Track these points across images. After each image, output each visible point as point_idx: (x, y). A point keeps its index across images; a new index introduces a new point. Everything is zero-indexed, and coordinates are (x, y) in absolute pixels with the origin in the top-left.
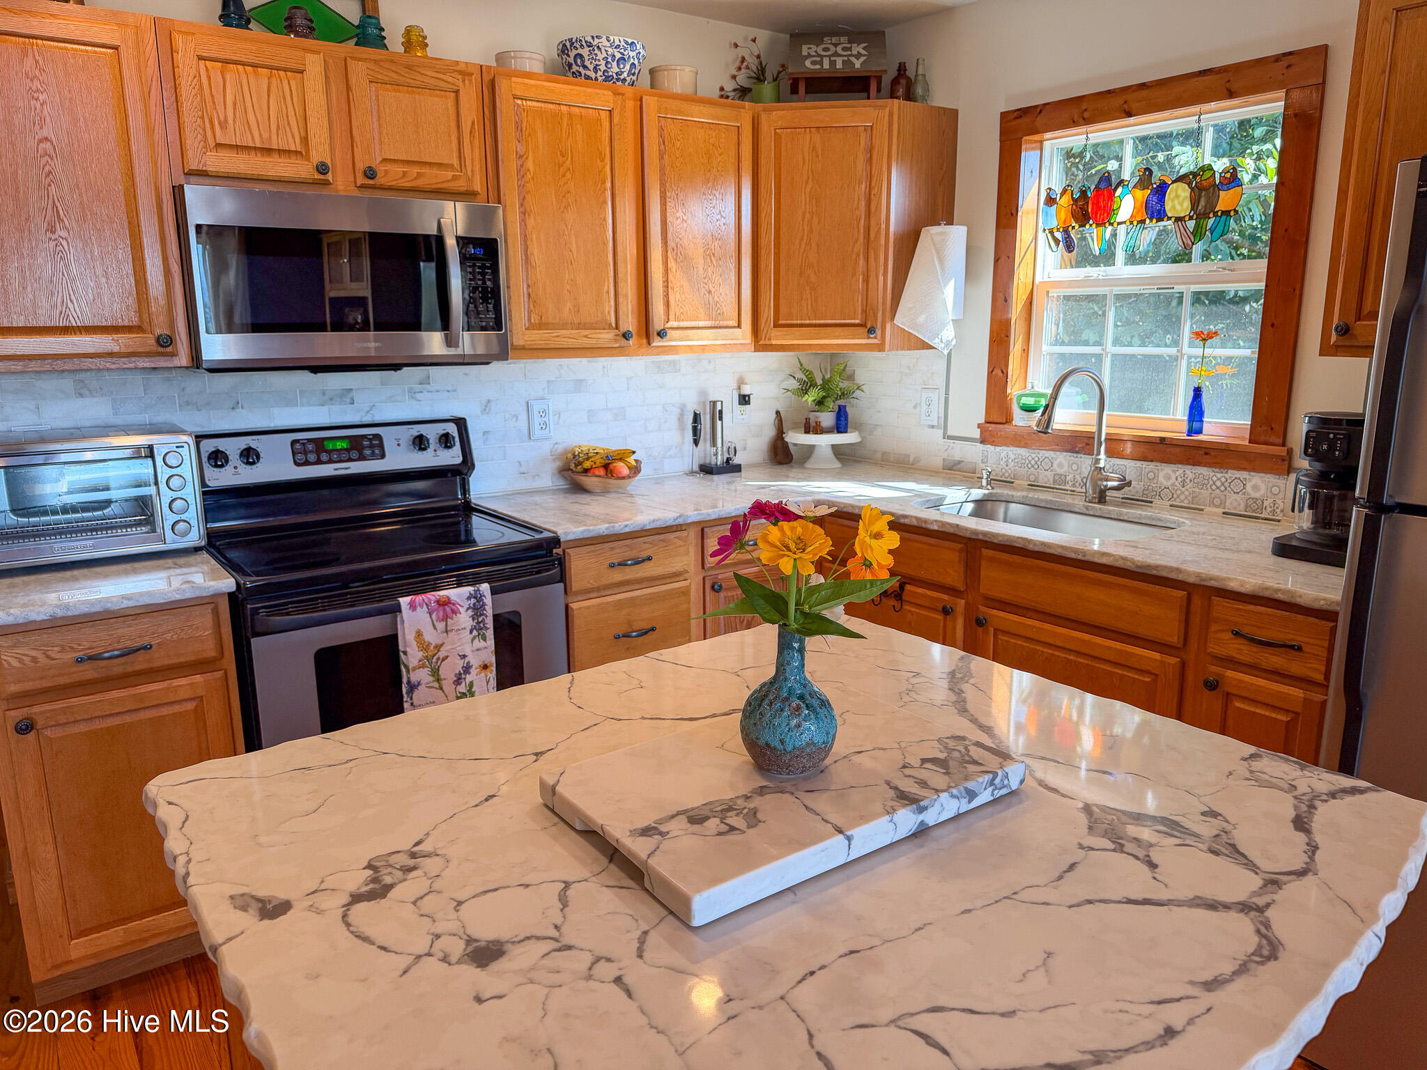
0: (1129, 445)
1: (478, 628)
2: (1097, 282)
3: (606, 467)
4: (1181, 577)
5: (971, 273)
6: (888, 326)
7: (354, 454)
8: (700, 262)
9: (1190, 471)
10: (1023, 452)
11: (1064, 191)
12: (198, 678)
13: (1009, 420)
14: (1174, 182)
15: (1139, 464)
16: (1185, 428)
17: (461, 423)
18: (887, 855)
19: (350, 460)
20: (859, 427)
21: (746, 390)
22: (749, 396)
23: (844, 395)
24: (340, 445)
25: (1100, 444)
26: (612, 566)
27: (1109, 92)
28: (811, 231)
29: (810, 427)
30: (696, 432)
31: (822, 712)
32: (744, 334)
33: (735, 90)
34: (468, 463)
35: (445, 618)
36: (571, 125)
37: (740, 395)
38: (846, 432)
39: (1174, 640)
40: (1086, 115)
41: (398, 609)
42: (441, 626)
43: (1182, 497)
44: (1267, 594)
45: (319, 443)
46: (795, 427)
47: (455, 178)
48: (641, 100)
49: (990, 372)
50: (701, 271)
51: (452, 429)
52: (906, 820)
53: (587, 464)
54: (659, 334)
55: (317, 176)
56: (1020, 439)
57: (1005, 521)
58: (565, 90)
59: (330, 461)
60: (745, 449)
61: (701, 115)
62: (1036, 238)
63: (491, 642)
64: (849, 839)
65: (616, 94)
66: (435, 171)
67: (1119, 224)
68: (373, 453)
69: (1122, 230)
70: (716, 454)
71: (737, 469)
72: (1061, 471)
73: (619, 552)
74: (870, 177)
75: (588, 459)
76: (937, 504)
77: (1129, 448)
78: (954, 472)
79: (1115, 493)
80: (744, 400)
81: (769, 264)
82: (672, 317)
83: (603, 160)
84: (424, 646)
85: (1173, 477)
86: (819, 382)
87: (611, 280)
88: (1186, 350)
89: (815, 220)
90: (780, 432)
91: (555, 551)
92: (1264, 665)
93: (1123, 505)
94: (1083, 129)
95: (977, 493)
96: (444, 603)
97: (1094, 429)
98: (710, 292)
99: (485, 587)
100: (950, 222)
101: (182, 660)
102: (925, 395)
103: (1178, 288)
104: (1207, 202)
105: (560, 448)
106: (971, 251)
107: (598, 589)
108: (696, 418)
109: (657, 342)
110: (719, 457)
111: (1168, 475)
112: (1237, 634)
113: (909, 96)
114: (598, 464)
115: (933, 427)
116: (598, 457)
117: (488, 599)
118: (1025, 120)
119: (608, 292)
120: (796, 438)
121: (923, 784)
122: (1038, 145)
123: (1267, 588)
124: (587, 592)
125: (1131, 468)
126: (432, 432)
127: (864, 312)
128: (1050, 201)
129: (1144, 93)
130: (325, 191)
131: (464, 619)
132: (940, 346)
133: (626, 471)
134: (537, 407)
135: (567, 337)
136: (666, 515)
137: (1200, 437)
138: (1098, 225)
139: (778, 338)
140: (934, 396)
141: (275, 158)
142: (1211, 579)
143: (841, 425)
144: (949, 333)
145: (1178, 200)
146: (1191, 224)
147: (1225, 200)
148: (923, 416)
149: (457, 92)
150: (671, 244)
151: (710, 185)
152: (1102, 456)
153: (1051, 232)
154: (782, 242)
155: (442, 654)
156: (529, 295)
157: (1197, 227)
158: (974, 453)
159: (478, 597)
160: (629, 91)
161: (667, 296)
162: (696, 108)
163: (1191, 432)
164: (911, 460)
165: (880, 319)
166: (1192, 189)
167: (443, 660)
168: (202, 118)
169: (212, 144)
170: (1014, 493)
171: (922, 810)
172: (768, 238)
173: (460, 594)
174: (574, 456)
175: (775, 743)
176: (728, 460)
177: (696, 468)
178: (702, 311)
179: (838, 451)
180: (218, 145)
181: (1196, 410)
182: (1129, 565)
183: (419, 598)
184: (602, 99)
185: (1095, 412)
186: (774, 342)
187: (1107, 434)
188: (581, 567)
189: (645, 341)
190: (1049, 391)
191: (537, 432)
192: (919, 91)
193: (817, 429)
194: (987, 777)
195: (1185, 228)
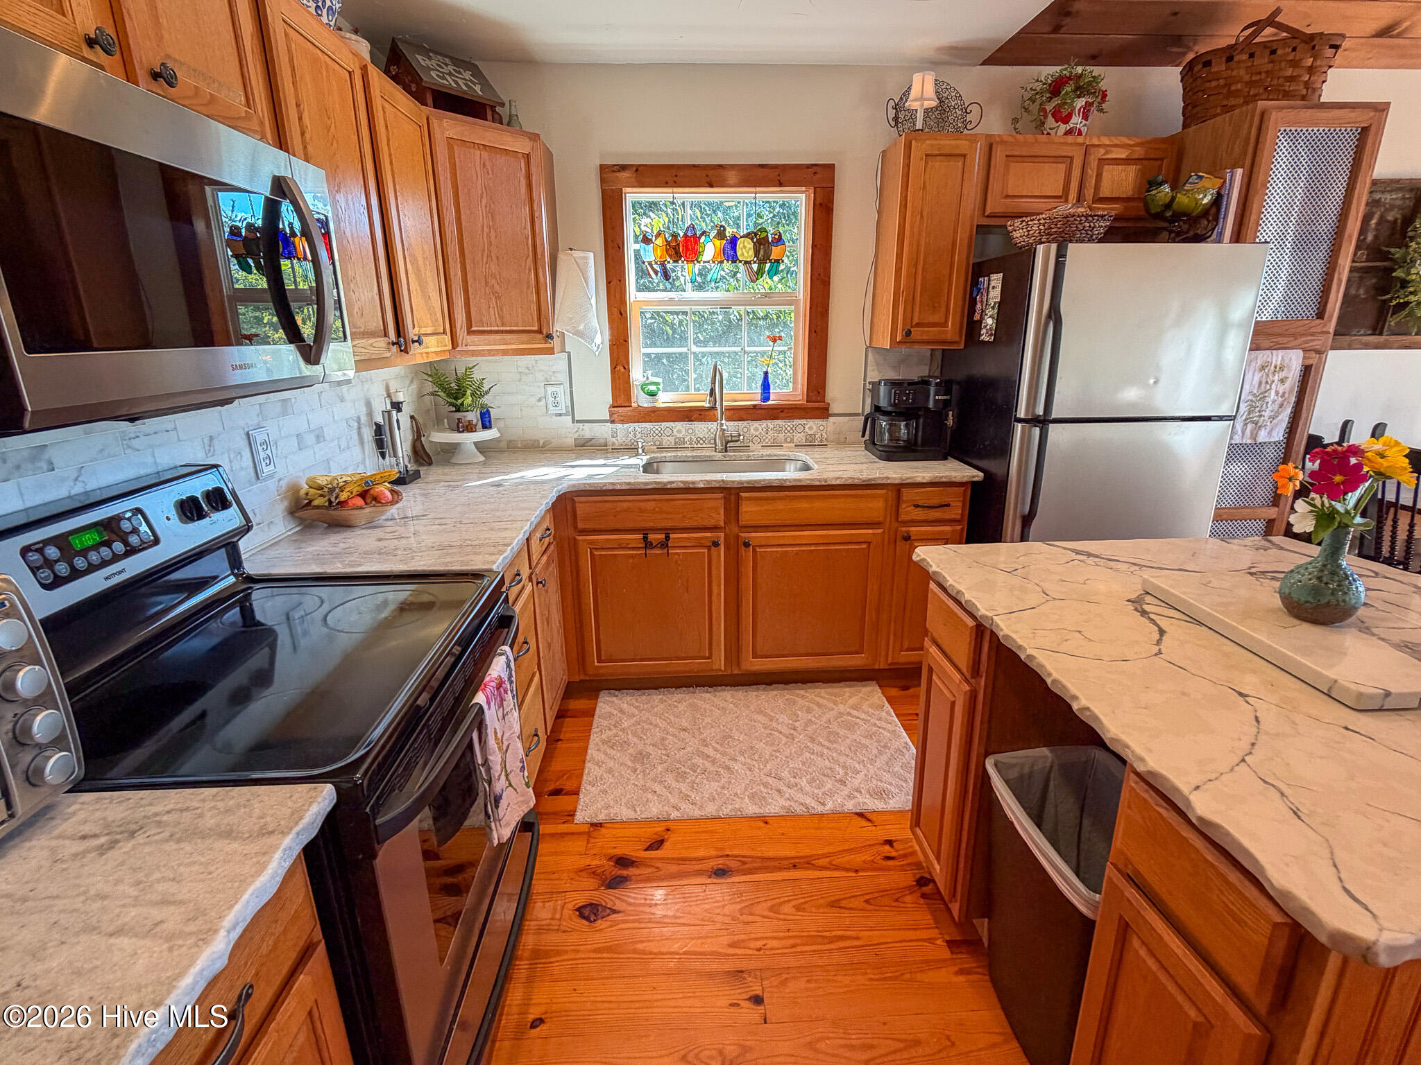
2: (679, 303)
3: (364, 494)
7: (118, 548)
9: (771, 424)
13: (631, 403)
14: (741, 237)
19: (116, 558)
22: (402, 403)
24: (90, 539)
25: (723, 413)
27: (694, 166)
28: (490, 244)
29: (464, 427)
30: (382, 445)
37: (391, 403)
38: (490, 427)
40: (677, 179)
43: (768, 440)
45: (61, 542)
47: (248, 117)
48: (365, 69)
49: (613, 369)
53: (344, 496)
54: (413, 342)
58: (317, 29)
59: (92, 568)
65: (352, 52)
66: (225, 97)
68: (140, 539)
71: (418, 475)
74: (531, 202)
75: (342, 489)
78: (587, 447)
80: (398, 407)
81: (455, 270)
84: (499, 746)
85: (759, 429)
89: (493, 234)
90: (419, 435)
93: (735, 451)
94: (670, 189)
96: (499, 684)
98: (430, 297)
102: (550, 389)
104: (764, 253)
108: (380, 430)
109: (413, 350)
111: (755, 428)
112: (917, 506)
114: (355, 493)
115: (560, 415)
116: (351, 485)
118: (625, 174)
127: (539, 320)
134: (258, 440)
137: (770, 402)
138: (688, 262)
139: (472, 343)
140: (559, 390)
143: (485, 422)
144: (598, 339)
145: (746, 249)
146: (755, 267)
147: (775, 252)
148: (549, 408)
150: (406, 244)
152: (724, 421)
153: (651, 264)
154: (467, 252)
155: (505, 745)
157: (759, 268)
158: (604, 431)
161: (410, 299)
163: (764, 400)
164: (541, 444)
165: (551, 327)
166: (754, 243)
167: (507, 751)
172: (453, 247)
176: (406, 468)
178: (428, 316)
181: (766, 386)
186: (470, 348)
191: (264, 470)
193: (467, 428)
195: (752, 269)
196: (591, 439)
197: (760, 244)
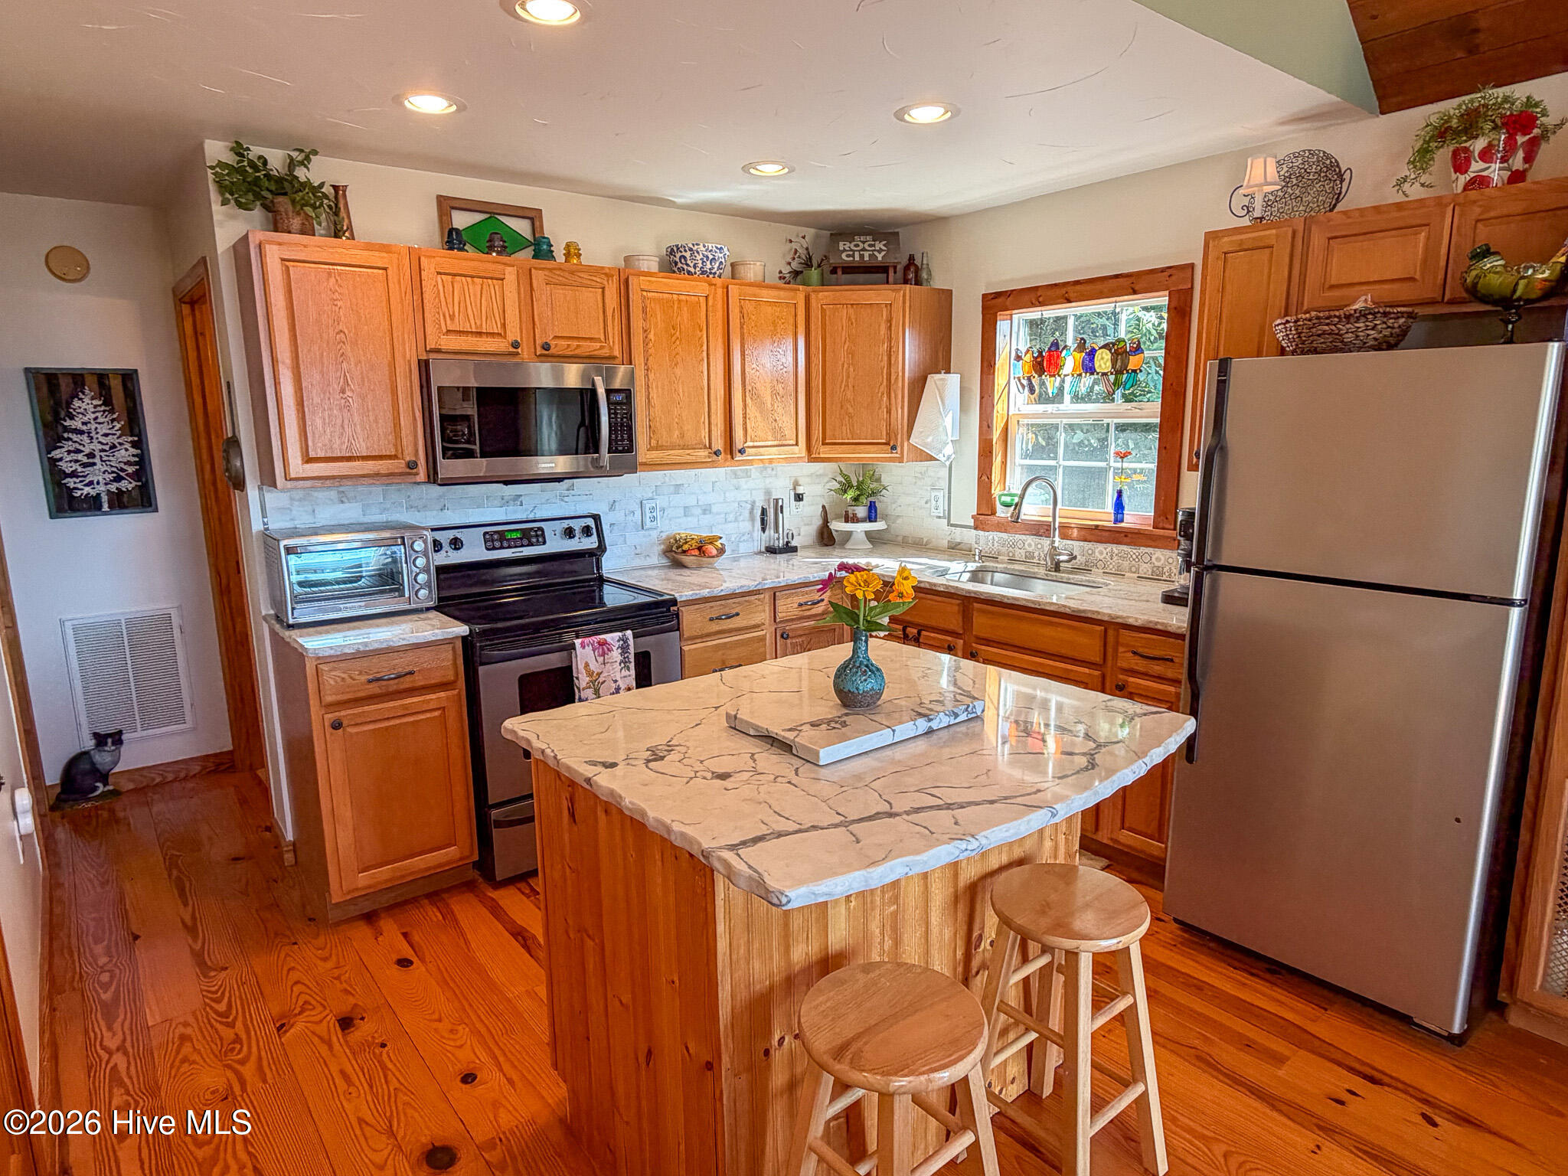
0: (1075, 530)
1: (625, 662)
2: (1052, 415)
3: (700, 549)
4: (1099, 617)
5: (964, 407)
6: (906, 444)
7: (525, 542)
8: (768, 399)
9: (1116, 548)
10: (1004, 535)
11: (1028, 351)
12: (442, 694)
13: (993, 513)
14: (1100, 348)
15: (1082, 543)
16: (1112, 518)
17: (596, 518)
18: (911, 741)
19: (522, 546)
20: (885, 517)
21: (800, 490)
22: (802, 495)
23: (873, 493)
24: (514, 535)
25: (1055, 529)
26: (711, 620)
27: (1056, 285)
28: (848, 377)
29: (849, 518)
30: (763, 522)
31: (878, 674)
32: (801, 450)
33: (790, 273)
34: (602, 548)
35: (603, 654)
36: (679, 308)
37: (795, 494)
38: (876, 521)
39: (1098, 659)
40: (1041, 299)
41: (573, 647)
42: (601, 659)
43: (1111, 566)
44: (1151, 625)
45: (501, 534)
46: (837, 517)
47: (602, 348)
48: (727, 288)
49: (980, 478)
50: (770, 406)
51: (591, 522)
52: (922, 725)
53: (686, 547)
54: (740, 451)
55: (512, 350)
56: (1001, 527)
57: (992, 584)
58: (675, 284)
59: (509, 547)
60: (799, 535)
61: (767, 295)
62: (1009, 382)
63: (633, 672)
64: (894, 731)
65: (711, 284)
66: (588, 343)
67: (1065, 376)
68: (538, 540)
69: (1068, 379)
70: (778, 539)
71: (794, 550)
72: (1030, 549)
73: (716, 609)
74: (890, 340)
75: (686, 543)
76: (944, 573)
77: (1075, 533)
78: (956, 550)
79: (1066, 565)
80: (799, 498)
81: (816, 398)
82: (749, 439)
83: (701, 331)
84: (590, 674)
85: (1105, 552)
86: (855, 484)
87: (706, 414)
88: (1112, 464)
89: (851, 369)
90: (826, 521)
91: (672, 609)
92: (1151, 673)
93: (1071, 573)
94: (1040, 308)
95: (972, 566)
96: (603, 644)
97: (1050, 519)
98: (775, 420)
99: (629, 633)
100: (948, 372)
101: (433, 682)
102: (934, 494)
103: (1106, 421)
104: (1122, 363)
105: (664, 535)
106: (964, 390)
107: (701, 637)
108: (764, 512)
109: (739, 457)
110: (781, 541)
111: (1101, 551)
112: (1134, 653)
113: (918, 283)
114: (694, 547)
115: (940, 517)
116: (693, 541)
117: (631, 642)
118: (1000, 300)
119: (704, 423)
120: (838, 526)
121: (931, 710)
122: (1009, 317)
123: (1151, 622)
124: (693, 639)
125: (1076, 546)
126: (577, 525)
127: (888, 434)
128: (1018, 358)
129: (1078, 287)
130: (516, 360)
131: (616, 655)
132: (943, 459)
133: (714, 552)
134: (648, 506)
135: (675, 455)
136: (750, 584)
137: (1122, 525)
138: (1051, 376)
139: (825, 452)
140: (940, 494)
141: (484, 339)
142: (1118, 617)
143: (872, 515)
144: (949, 450)
145: (1103, 361)
146: (1112, 378)
147: (1133, 362)
148: (933, 510)
149: (603, 288)
150: (748, 388)
151: (776, 345)
152: (1057, 539)
153: (1019, 380)
154: (827, 385)
155: (601, 679)
156: (650, 426)
157: (1116, 379)
158: (970, 536)
159: (625, 640)
160: (717, 281)
161: (745, 423)
162: (765, 292)
163: (1116, 521)
164: (925, 540)
165: (899, 440)
166: (1112, 354)
167: (602, 683)
168: (438, 313)
169: (445, 331)
170: (996, 565)
171: (930, 720)
172: (817, 382)
173: (612, 638)
174: (676, 541)
175: (853, 690)
176: (788, 543)
177: (763, 549)
178: (769, 433)
179: (869, 535)
180: (448, 331)
181: (1119, 506)
182: (1068, 611)
183: (587, 640)
184: (701, 288)
185: (1051, 507)
186: (822, 456)
187: (1060, 523)
188: (690, 619)
189: (729, 456)
190: (1019, 492)
191: (648, 524)
192: (924, 275)
193: (855, 519)
194: (964, 707)
195: (1108, 380)
196: (959, 543)
197: (1118, 355)
